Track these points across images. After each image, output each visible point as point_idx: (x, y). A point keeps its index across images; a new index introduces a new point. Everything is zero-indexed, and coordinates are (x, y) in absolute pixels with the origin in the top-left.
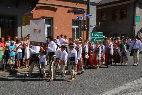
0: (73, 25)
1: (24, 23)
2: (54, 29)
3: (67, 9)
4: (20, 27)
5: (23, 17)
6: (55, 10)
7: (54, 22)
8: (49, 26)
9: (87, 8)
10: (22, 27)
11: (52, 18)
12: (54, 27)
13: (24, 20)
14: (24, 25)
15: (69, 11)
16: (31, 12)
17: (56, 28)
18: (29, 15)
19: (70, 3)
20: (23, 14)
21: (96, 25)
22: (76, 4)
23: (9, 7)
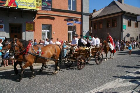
0: (69, 30)
1: (27, 29)
2: (52, 34)
3: (64, 18)
4: (24, 33)
5: (27, 24)
6: (53, 19)
7: (53, 28)
8: (48, 31)
9: (81, 18)
10: (26, 32)
11: (51, 25)
12: (52, 32)
13: (28, 27)
14: (27, 31)
15: (65, 20)
16: (33, 21)
17: (54, 33)
18: (32, 23)
19: (66, 13)
20: (26, 23)
21: (88, 30)
22: (71, 14)
23: (15, 18)
